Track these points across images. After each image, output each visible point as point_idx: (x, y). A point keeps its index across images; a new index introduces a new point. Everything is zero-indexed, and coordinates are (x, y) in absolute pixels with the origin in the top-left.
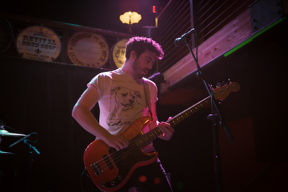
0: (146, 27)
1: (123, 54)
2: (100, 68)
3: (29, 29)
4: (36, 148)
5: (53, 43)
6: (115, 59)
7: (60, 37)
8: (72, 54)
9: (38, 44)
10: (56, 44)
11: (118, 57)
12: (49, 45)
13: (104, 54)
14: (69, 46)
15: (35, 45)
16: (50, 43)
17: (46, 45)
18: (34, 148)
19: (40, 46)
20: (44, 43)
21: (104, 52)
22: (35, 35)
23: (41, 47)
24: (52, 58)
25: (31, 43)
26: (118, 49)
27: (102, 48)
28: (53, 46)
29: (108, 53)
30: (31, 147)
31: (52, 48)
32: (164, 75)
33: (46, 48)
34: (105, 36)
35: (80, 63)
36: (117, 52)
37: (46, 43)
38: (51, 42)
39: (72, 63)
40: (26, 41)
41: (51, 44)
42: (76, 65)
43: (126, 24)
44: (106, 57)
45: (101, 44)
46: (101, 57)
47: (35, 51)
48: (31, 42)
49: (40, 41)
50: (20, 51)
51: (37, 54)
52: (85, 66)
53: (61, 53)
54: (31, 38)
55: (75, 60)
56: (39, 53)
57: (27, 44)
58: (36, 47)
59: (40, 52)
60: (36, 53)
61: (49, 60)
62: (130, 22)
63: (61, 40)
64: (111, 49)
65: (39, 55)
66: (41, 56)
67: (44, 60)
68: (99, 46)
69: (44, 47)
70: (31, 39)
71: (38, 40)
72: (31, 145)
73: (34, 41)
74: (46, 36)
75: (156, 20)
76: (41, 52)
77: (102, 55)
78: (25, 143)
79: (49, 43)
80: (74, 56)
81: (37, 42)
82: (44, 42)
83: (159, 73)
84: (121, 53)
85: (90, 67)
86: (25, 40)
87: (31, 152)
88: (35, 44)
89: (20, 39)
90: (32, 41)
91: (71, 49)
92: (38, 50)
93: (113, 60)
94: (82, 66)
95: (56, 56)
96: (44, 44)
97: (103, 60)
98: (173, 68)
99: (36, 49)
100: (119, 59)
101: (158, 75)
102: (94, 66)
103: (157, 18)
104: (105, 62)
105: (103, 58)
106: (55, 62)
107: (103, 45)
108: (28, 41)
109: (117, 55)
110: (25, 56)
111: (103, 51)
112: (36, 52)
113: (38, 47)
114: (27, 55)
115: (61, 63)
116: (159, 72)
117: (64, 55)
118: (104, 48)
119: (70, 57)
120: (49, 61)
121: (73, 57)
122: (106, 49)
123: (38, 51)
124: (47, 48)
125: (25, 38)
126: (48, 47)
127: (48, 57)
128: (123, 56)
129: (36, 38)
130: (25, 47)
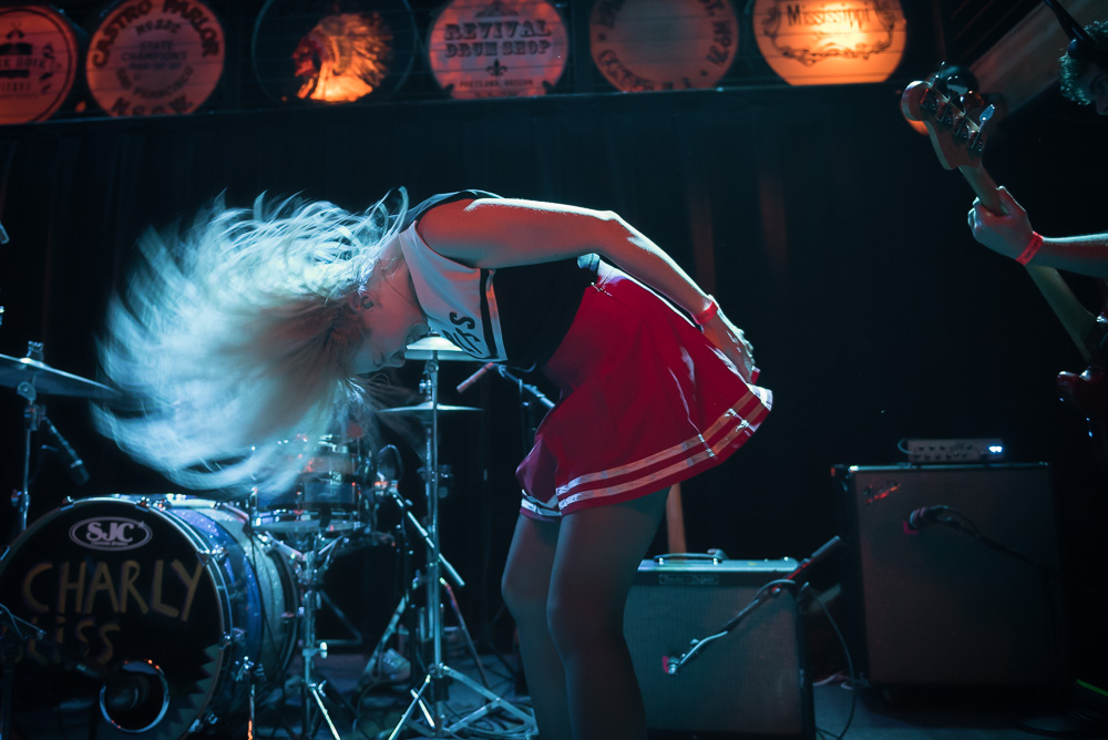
1: (795, 18)
2: (713, 89)
4: (540, 390)
5: (540, 32)
6: (765, 45)
7: (558, 5)
8: (607, 58)
9: (494, 45)
10: (549, 34)
11: (774, 36)
12: (527, 39)
13: (720, 36)
14: (595, 30)
15: (484, 50)
16: (530, 33)
17: (518, 43)
18: (534, 389)
19: (500, 50)
20: (512, 35)
21: (721, 28)
22: (480, 15)
23: (505, 54)
24: (545, 84)
25: (471, 46)
27: (712, 14)
28: (543, 42)
29: (734, 28)
30: (524, 389)
31: (540, 49)
32: (978, 74)
33: (519, 53)
35: (639, 81)
36: (768, 17)
37: (517, 38)
38: (532, 30)
39: (615, 89)
40: (456, 42)
41: (534, 35)
42: (625, 92)
44: (729, 44)
46: (713, 49)
47: (489, 69)
48: (470, 42)
49: (497, 34)
50: (444, 79)
51: (494, 78)
52: (658, 89)
53: (570, 59)
54: (470, 27)
55: (621, 75)
56: (501, 74)
57: (460, 52)
58: (488, 54)
59: (502, 71)
60: (492, 75)
61: (533, 93)
63: (566, 14)
64: (747, 11)
65: (502, 79)
66: (507, 83)
67: (520, 95)
68: (700, 8)
69: (515, 50)
70: (470, 32)
71: (493, 31)
72: (521, 382)
73: (479, 39)
74: (515, 13)
76: (505, 68)
77: (716, 40)
78: (503, 375)
79: (526, 35)
80: (615, 60)
81: (490, 39)
82: (510, 33)
84: (785, 19)
85: (677, 89)
86: (451, 39)
87: (526, 404)
88: (484, 46)
89: (438, 38)
90: (475, 37)
91: (602, 38)
92: (497, 63)
93: (758, 51)
94: (649, 91)
95: (554, 74)
96: (510, 40)
97: (720, 58)
98: (1013, 38)
99: (490, 61)
100: (781, 42)
102: (688, 85)
104: (728, 63)
105: (721, 49)
106: (556, 95)
108: (462, 41)
109: (772, 30)
110: (462, 93)
111: (716, 24)
112: (491, 71)
113: (496, 54)
114: (464, 89)
115: (575, 95)
116: (951, 62)
117: (580, 66)
119: (603, 69)
120: (535, 96)
121: (614, 67)
122: (727, 13)
123: (497, 68)
124: (524, 53)
125: (451, 34)
126: (527, 49)
127: (530, 82)
128: (796, 28)
129: (486, 27)
130: (455, 62)
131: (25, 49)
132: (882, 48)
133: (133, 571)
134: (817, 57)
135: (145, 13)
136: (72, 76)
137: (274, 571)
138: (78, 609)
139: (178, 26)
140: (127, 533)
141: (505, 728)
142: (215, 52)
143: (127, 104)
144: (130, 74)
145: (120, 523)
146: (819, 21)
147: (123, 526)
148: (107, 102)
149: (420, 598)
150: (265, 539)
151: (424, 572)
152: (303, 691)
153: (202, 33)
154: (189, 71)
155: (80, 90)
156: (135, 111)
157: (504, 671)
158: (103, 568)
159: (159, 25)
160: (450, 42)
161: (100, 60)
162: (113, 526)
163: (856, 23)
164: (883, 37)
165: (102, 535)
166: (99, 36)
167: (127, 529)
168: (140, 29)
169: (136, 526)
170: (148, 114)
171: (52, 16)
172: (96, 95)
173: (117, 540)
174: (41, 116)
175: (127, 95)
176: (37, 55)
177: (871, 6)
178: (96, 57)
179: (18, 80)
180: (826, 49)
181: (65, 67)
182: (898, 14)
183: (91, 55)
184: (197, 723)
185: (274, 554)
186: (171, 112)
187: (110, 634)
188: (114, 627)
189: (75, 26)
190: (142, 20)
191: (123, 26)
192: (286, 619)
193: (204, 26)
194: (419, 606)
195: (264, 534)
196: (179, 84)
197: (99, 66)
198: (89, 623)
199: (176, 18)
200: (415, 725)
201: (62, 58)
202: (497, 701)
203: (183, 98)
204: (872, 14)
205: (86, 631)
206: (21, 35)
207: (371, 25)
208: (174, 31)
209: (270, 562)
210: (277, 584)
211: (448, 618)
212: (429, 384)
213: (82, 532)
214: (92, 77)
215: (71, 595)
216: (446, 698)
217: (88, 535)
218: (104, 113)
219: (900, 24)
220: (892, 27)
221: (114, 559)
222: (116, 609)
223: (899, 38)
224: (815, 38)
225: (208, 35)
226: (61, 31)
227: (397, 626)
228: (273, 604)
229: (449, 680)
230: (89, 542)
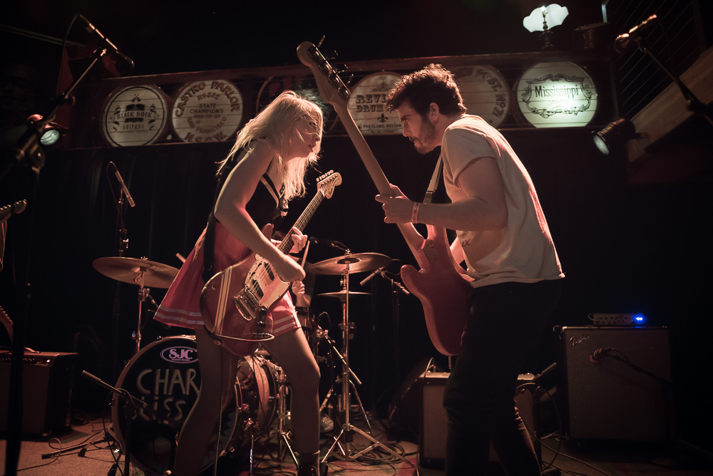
0: (583, 28)
3: (364, 83)
6: (523, 106)
9: (382, 106)
11: (528, 102)
13: (500, 102)
15: (376, 109)
19: (385, 109)
21: (500, 98)
22: (374, 90)
23: (387, 111)
25: (370, 107)
26: (527, 85)
27: (496, 91)
29: (507, 98)
32: (635, 123)
34: (498, 66)
40: (362, 105)
43: (537, 33)
44: (504, 106)
45: (492, 82)
46: (496, 109)
47: (379, 118)
48: (369, 105)
49: (383, 100)
51: (381, 123)
54: (369, 97)
56: (385, 121)
57: (364, 110)
58: (378, 111)
60: (380, 121)
62: (545, 27)
64: (514, 89)
65: (385, 124)
66: (388, 126)
67: (394, 132)
68: (489, 87)
70: (369, 100)
71: (381, 99)
73: (374, 103)
75: (604, 8)
76: (387, 118)
77: (497, 104)
78: (383, 277)
81: (380, 103)
83: (622, 120)
84: (534, 93)
86: (360, 103)
88: (376, 107)
90: (371, 102)
92: (383, 116)
93: (519, 110)
97: (500, 113)
98: (654, 104)
99: (379, 114)
100: (532, 105)
101: (621, 124)
103: (604, 4)
104: (503, 116)
105: (500, 109)
107: (496, 83)
108: (365, 104)
111: (497, 96)
113: (382, 111)
114: (366, 129)
116: (621, 117)
118: (497, 89)
122: (503, 90)
123: (383, 118)
125: (359, 100)
127: (400, 126)
128: (539, 98)
129: (377, 96)
130: (361, 115)
131: (141, 107)
132: (585, 109)
133: (192, 374)
134: (551, 113)
135: (202, 89)
136: (165, 121)
137: (264, 375)
138: (165, 393)
139: (218, 95)
140: (190, 354)
141: (381, 457)
142: (238, 109)
143: (193, 136)
144: (194, 120)
145: (186, 350)
146: (552, 94)
147: (188, 351)
148: (182, 135)
149: (339, 390)
150: (260, 359)
151: (341, 377)
152: (278, 436)
153: (231, 99)
154: (225, 119)
155: (169, 128)
156: (196, 140)
157: (382, 428)
158: (177, 372)
159: (209, 95)
160: (358, 104)
161: (179, 113)
162: (183, 351)
163: (571, 96)
164: (586, 103)
165: (177, 356)
166: (178, 101)
167: (189, 352)
168: (199, 98)
169: (194, 351)
170: (203, 141)
171: (154, 90)
172: (177, 131)
173: (184, 358)
174: (149, 142)
175: (193, 131)
176: (147, 110)
177: (579, 86)
178: (177, 111)
179: (138, 123)
180: (555, 110)
181: (161, 117)
182: (593, 91)
183: (174, 110)
184: (224, 451)
185: (265, 367)
186: (215, 140)
187: (180, 406)
188: (183, 402)
189: (166, 95)
190: (201, 92)
191: (191, 96)
192: (270, 399)
193: (232, 96)
194: (338, 394)
195: (260, 357)
196: (220, 126)
197: (178, 116)
198: (170, 400)
199: (218, 91)
200: (335, 455)
201: (160, 112)
202: (377, 443)
203: (221, 133)
204: (580, 91)
205: (169, 404)
206: (139, 100)
207: (318, 95)
208: (216, 98)
209: (263, 371)
210: (266, 382)
211: (353, 400)
212: (345, 282)
213: (167, 354)
214: (175, 122)
215: (162, 385)
216: (352, 441)
217: (170, 356)
218: (181, 141)
219: (594, 96)
220: (590, 98)
221: (183, 368)
222: (184, 393)
223: (594, 103)
224: (549, 103)
225: (234, 100)
226: (159, 98)
227: (327, 404)
228: (264, 391)
229: (353, 432)
230: (170, 359)
